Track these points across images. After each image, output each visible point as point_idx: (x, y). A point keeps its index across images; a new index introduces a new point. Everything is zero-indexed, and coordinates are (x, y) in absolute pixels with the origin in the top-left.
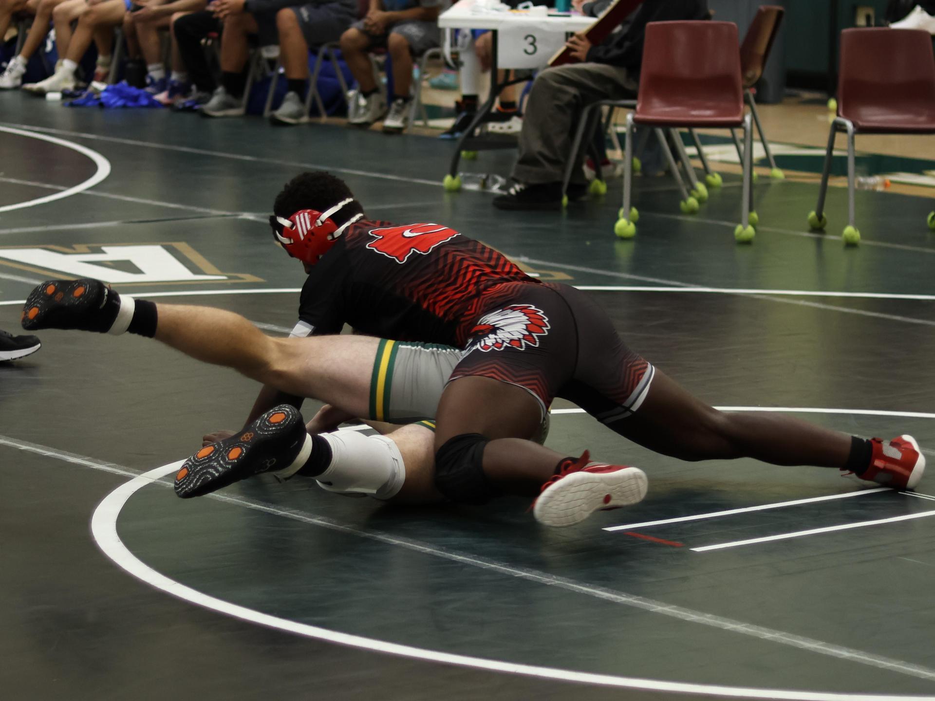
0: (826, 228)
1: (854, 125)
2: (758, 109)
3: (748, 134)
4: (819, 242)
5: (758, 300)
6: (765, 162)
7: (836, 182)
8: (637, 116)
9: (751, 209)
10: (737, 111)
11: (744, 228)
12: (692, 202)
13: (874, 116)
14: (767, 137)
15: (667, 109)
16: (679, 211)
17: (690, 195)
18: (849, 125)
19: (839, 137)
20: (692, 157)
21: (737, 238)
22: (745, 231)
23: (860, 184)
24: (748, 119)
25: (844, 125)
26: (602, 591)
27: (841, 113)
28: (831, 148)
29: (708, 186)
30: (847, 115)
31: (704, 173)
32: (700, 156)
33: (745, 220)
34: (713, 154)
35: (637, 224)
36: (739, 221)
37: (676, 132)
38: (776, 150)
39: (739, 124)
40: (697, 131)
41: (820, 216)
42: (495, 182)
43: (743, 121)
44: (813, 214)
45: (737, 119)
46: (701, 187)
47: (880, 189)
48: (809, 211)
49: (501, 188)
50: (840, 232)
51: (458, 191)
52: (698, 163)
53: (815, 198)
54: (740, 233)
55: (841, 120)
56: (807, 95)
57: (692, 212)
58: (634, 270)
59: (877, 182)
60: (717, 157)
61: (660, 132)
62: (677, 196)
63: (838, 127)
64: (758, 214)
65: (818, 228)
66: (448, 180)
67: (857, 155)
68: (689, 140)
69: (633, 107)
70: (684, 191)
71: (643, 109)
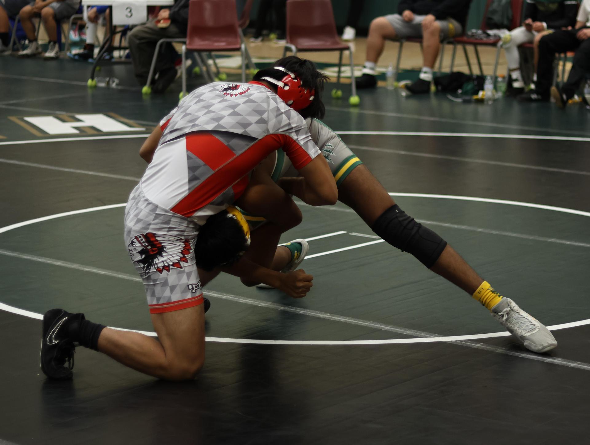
1: (297, 47)
8: (188, 47)
10: (237, 43)
13: (306, 43)
15: (202, 43)
18: (293, 48)
20: (212, 65)
24: (243, 46)
25: (291, 48)
26: (213, 293)
27: (289, 42)
30: (292, 43)
31: (217, 73)
32: (215, 64)
37: (204, 54)
40: (213, 53)
42: (113, 82)
43: (240, 48)
45: (237, 46)
49: (117, 85)
51: (95, 87)
55: (289, 45)
61: (196, 54)
63: (287, 49)
66: (90, 82)
68: (210, 57)
69: (184, 43)
71: (190, 44)
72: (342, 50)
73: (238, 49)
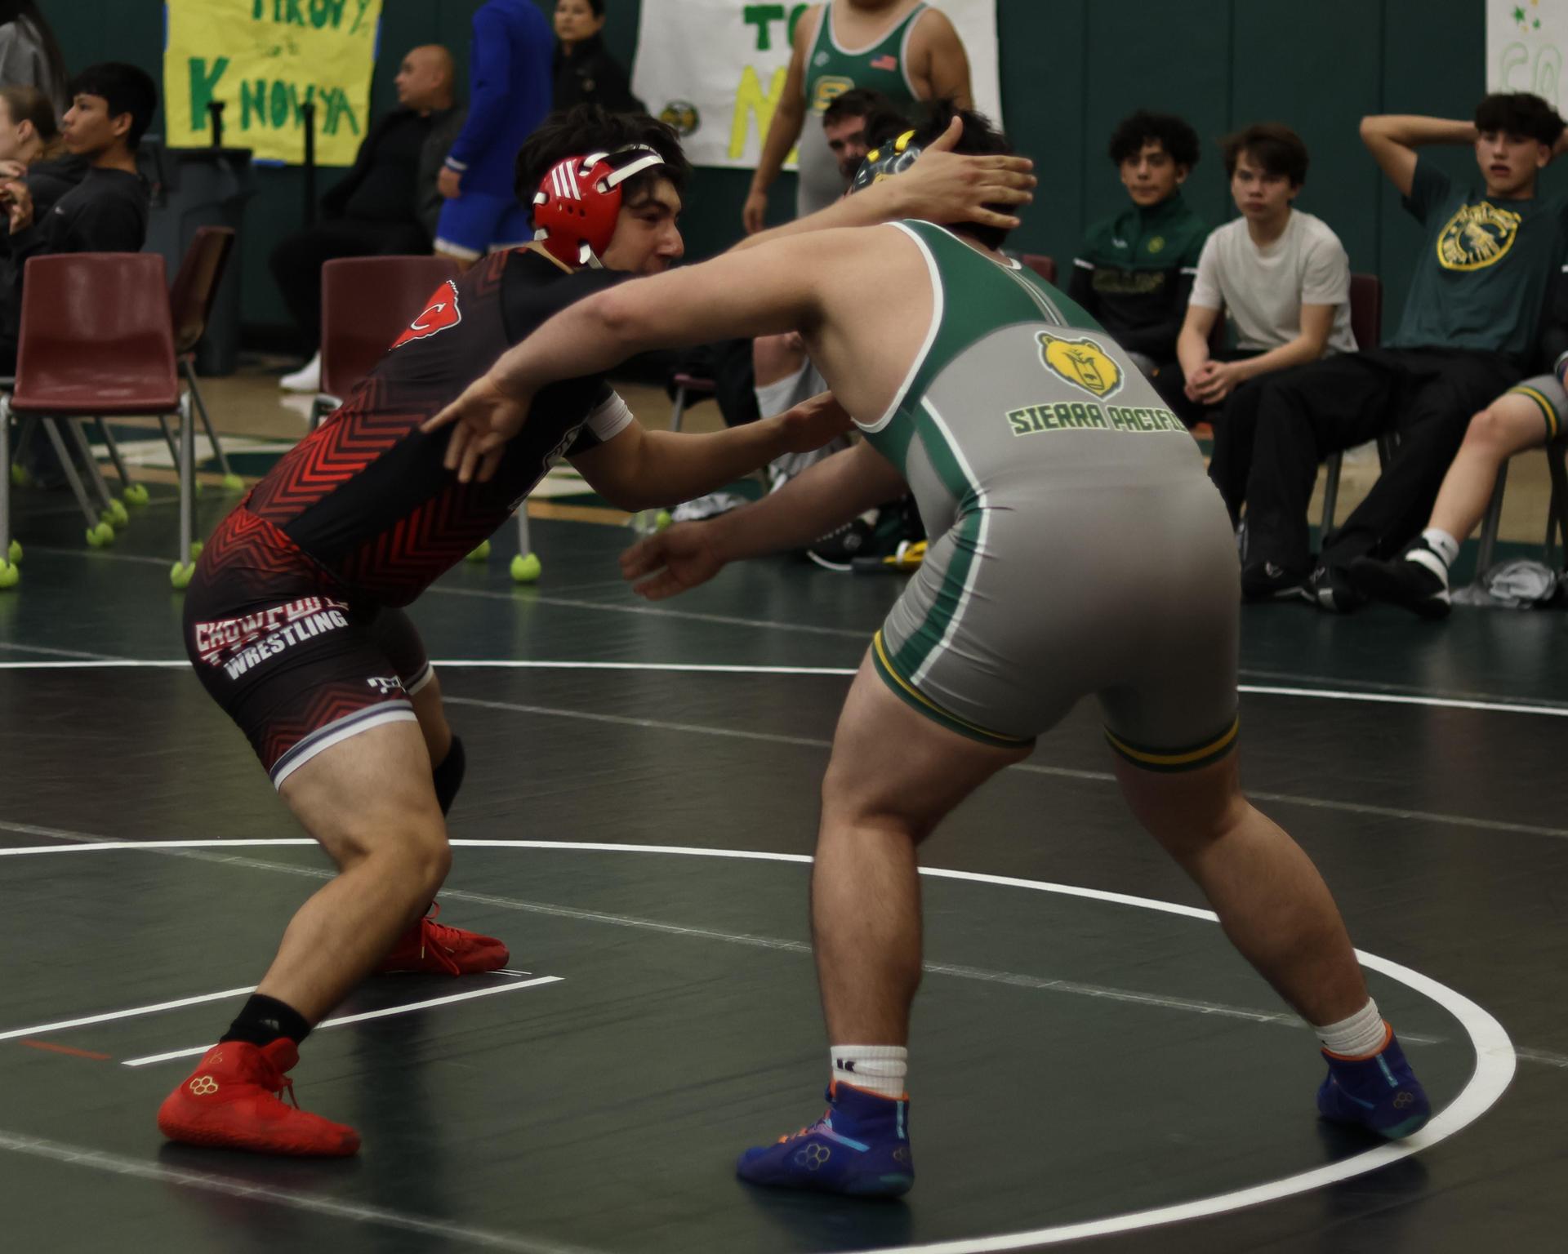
2: (200, 384)
3: (187, 424)
6: (213, 465)
8: (15, 401)
9: (194, 537)
10: (168, 388)
11: (184, 567)
12: (102, 531)
14: (216, 427)
15: (61, 389)
16: (84, 543)
17: (100, 519)
20: (102, 460)
21: (174, 583)
22: (184, 571)
24: (185, 400)
29: (128, 505)
30: (335, 391)
31: (120, 486)
32: (114, 459)
33: (184, 554)
34: (133, 455)
35: (20, 565)
36: (178, 558)
37: (76, 424)
38: (229, 445)
39: (173, 409)
40: (108, 421)
43: (178, 404)
45: (169, 400)
46: (117, 506)
52: (110, 470)
54: (178, 575)
55: (326, 398)
56: (272, 361)
57: (106, 545)
58: (18, 637)
60: (139, 460)
61: (49, 424)
62: (81, 524)
63: (323, 408)
68: (97, 435)
69: (8, 389)
70: (90, 513)
71: (25, 391)
73: (169, 410)
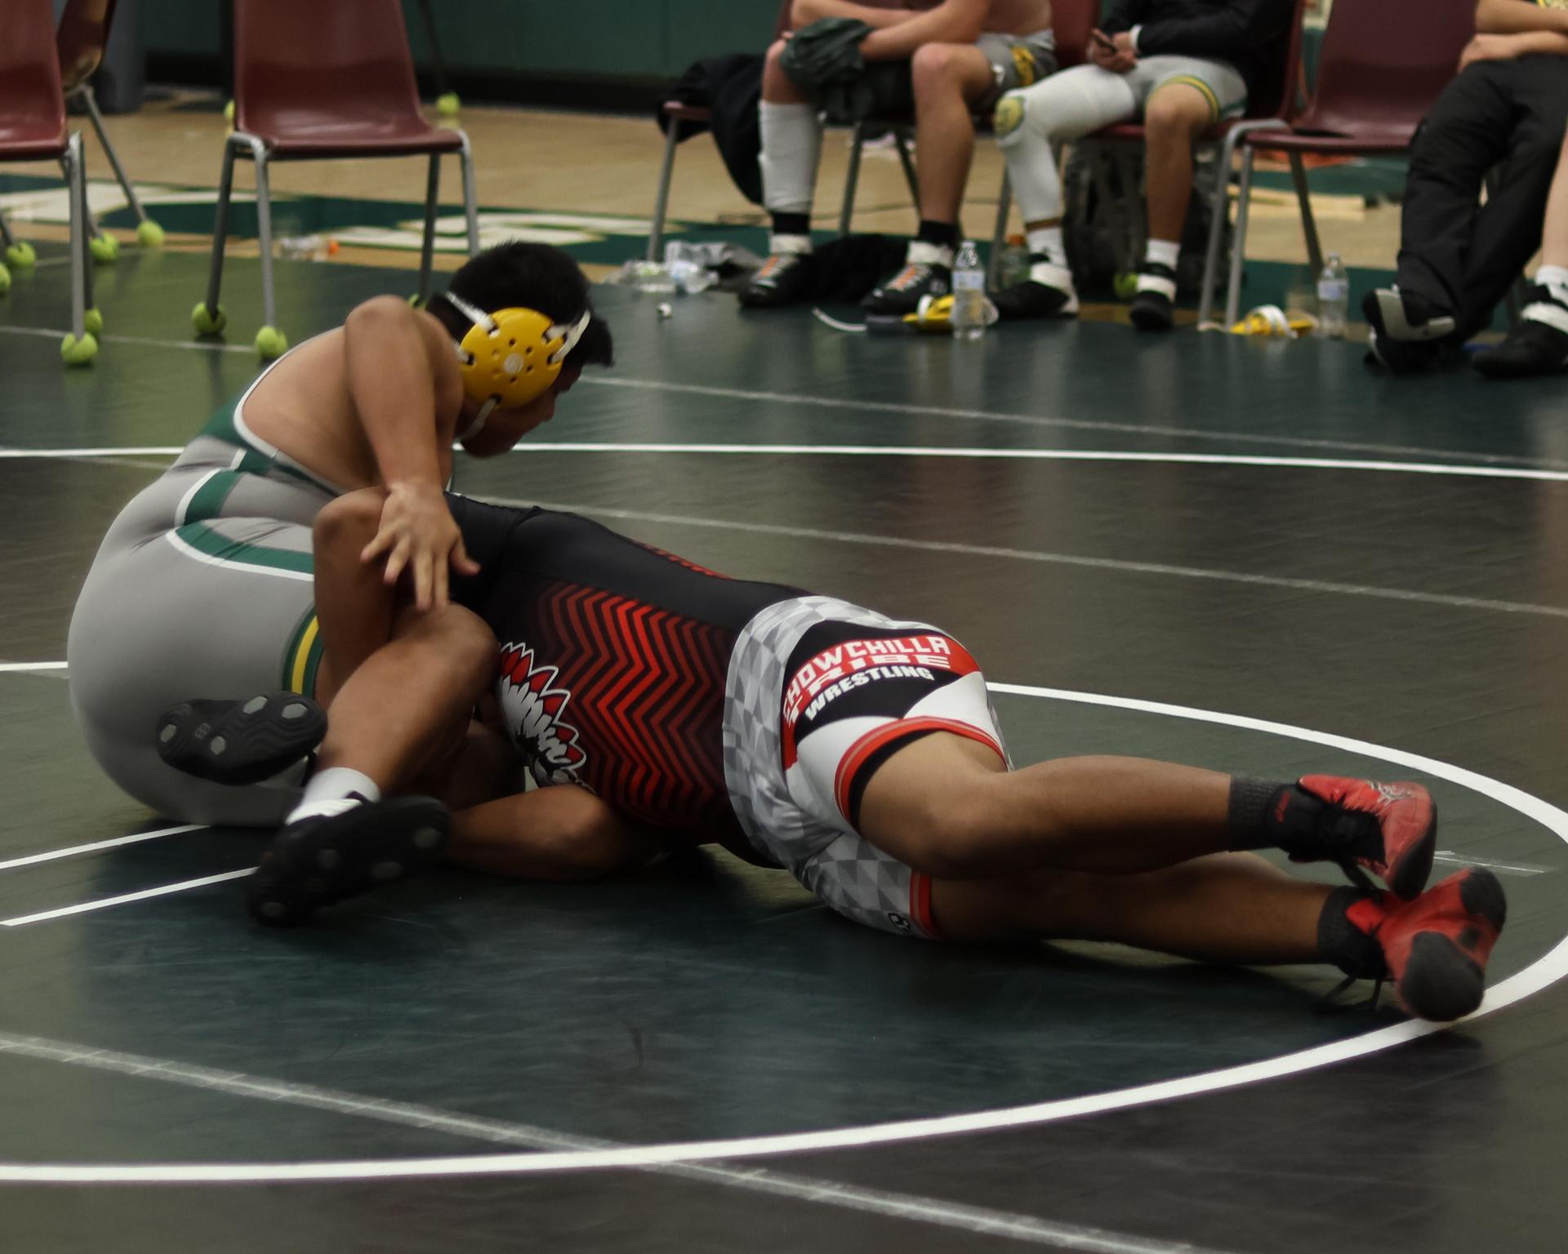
0: (225, 332)
1: (267, 145)
2: (106, 123)
3: (77, 169)
4: (215, 358)
5: (109, 466)
6: (123, 218)
7: (241, 250)
9: (88, 305)
10: (54, 128)
11: (78, 339)
13: (302, 127)
14: (130, 177)
18: (257, 145)
19: (241, 167)
21: (66, 358)
22: (79, 344)
23: (286, 252)
24: (74, 142)
25: (248, 146)
27: (241, 125)
28: (227, 188)
29: (12, 266)
30: (252, 127)
31: (4, 243)
33: (78, 324)
34: (21, 207)
36: (67, 327)
38: (145, 196)
39: (59, 152)
41: (213, 312)
43: (66, 146)
44: (200, 308)
45: (56, 142)
47: (320, 257)
48: (196, 302)
50: (250, 339)
53: (203, 280)
54: (71, 348)
55: (243, 136)
56: (186, 96)
59: (314, 246)
60: (28, 214)
63: (238, 149)
64: (103, 314)
65: (212, 332)
67: (273, 198)
72: (436, 151)
73: (57, 153)
